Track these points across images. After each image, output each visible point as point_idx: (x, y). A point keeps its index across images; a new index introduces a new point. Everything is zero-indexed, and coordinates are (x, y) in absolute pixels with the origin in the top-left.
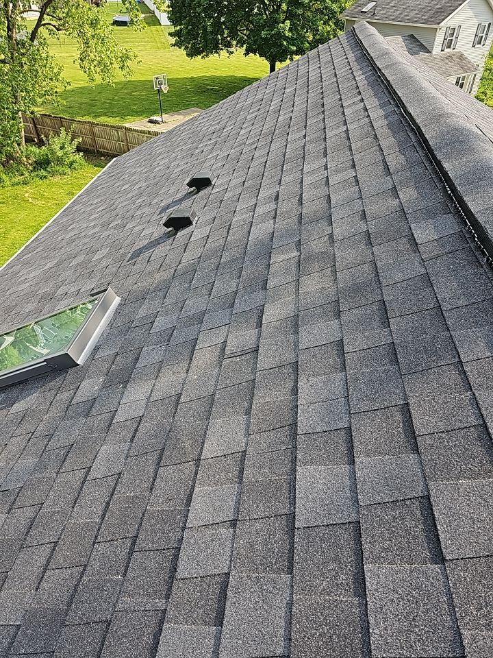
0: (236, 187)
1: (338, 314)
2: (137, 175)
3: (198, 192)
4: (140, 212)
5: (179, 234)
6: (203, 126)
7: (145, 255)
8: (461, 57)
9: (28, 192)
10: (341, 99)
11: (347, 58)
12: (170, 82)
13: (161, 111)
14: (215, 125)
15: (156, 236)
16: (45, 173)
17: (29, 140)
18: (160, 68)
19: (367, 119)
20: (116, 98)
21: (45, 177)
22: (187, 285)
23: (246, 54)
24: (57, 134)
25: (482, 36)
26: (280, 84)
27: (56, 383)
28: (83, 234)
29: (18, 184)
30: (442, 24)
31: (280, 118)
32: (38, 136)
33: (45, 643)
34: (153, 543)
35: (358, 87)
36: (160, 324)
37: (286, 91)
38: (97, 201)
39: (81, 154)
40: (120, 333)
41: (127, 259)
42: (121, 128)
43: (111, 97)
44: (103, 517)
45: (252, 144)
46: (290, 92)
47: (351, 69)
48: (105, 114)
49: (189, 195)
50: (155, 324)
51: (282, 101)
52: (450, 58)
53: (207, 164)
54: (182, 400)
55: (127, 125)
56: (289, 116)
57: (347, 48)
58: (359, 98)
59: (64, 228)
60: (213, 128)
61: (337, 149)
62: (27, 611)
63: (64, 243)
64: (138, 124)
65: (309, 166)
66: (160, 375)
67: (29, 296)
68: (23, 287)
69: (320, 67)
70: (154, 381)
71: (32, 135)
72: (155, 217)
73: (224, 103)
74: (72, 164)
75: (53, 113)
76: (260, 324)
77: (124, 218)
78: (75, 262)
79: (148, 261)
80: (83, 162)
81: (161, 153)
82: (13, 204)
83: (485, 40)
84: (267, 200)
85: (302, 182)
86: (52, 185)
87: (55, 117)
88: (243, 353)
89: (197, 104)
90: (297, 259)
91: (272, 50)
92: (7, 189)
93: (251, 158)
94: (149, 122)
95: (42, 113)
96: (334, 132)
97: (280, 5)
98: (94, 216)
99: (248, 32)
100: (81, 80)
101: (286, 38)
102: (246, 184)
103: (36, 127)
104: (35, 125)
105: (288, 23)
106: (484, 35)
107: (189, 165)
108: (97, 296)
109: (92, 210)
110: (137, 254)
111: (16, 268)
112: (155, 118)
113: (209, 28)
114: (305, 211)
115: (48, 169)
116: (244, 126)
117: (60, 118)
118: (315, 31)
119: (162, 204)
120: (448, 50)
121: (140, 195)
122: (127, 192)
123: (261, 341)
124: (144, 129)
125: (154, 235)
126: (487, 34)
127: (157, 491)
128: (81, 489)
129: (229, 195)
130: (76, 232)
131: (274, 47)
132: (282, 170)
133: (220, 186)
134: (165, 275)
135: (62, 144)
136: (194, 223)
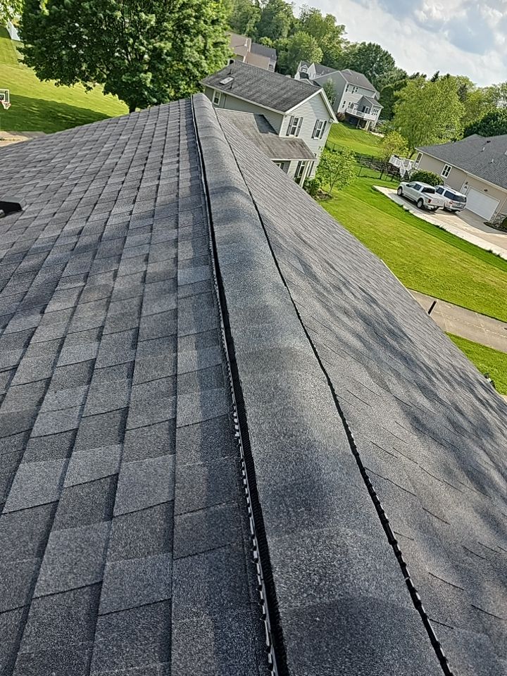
0: (46, 216)
1: (99, 338)
3: (5, 216)
6: (32, 153)
8: (302, 144)
10: (162, 157)
11: (179, 122)
12: (14, 99)
14: (45, 153)
18: (4, 82)
19: (176, 179)
23: (106, 92)
25: (319, 131)
26: (117, 130)
30: (288, 112)
31: (108, 162)
35: (179, 150)
37: (122, 137)
45: (74, 179)
46: (125, 139)
47: (179, 132)
51: (114, 146)
52: (293, 142)
53: (23, 190)
56: (115, 160)
57: (183, 113)
58: (177, 159)
60: (42, 156)
61: (145, 199)
65: (117, 209)
69: (156, 124)
73: (60, 134)
76: (27, 344)
83: (322, 134)
85: (106, 222)
91: (132, 96)
93: (69, 192)
96: (148, 184)
97: (143, 56)
99: (108, 72)
101: (147, 89)
102: (56, 215)
105: (150, 75)
106: (321, 130)
107: (4, 187)
113: (64, 57)
116: (72, 161)
118: (177, 89)
120: (292, 136)
123: (23, 359)
126: (323, 130)
129: (36, 222)
131: (135, 93)
132: (93, 209)
133: (30, 213)
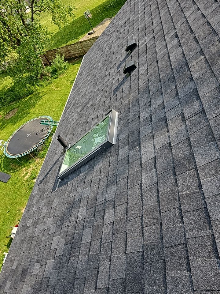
0: (150, 41)
2: (98, 59)
3: (131, 52)
4: (108, 73)
5: (132, 74)
6: (119, 22)
7: (120, 90)
9: (53, 86)
12: (91, 12)
13: (92, 27)
14: (124, 19)
15: (121, 80)
16: (56, 76)
17: (46, 65)
18: (84, 8)
20: (71, 31)
21: (57, 77)
22: (148, 95)
24: (55, 57)
27: (108, 154)
28: (87, 93)
29: (48, 84)
32: (48, 61)
33: (158, 256)
34: (190, 208)
36: (142, 116)
38: (85, 77)
39: (67, 61)
40: (125, 126)
41: (112, 95)
42: (78, 43)
43: (69, 31)
44: (159, 202)
45: (149, 18)
48: (70, 40)
49: (128, 55)
50: (140, 117)
53: (130, 38)
54: (172, 145)
55: (80, 40)
59: (78, 93)
60: (124, 21)
62: (143, 245)
63: (80, 99)
64: (84, 38)
65: (188, 13)
66: (154, 137)
67: (78, 125)
68: (73, 122)
70: (153, 141)
71: (46, 62)
72: (116, 72)
74: (65, 68)
75: (50, 49)
76: (199, 98)
77: (101, 79)
78: (89, 105)
79: (123, 92)
80: (69, 65)
81: (104, 44)
82: (50, 93)
84: (172, 40)
85: (188, 22)
86: (61, 79)
87: (52, 50)
88: (195, 114)
89: (106, 17)
90: (204, 59)
92: (45, 88)
93: (151, 24)
94: (88, 35)
95: (46, 51)
98: (87, 84)
100: (55, 30)
102: (155, 37)
103: (46, 58)
104: (45, 57)
107: (120, 42)
108: (108, 114)
109: (85, 81)
110: (116, 91)
111: (66, 116)
112: (90, 32)
114: (196, 35)
115: (57, 74)
116: (140, 12)
117: (54, 50)
119: (116, 65)
121: (104, 66)
122: (97, 67)
123: (204, 105)
124: (87, 39)
125: (120, 80)
127: (180, 186)
128: (142, 193)
129: (149, 46)
130: (83, 93)
132: (173, 22)
133: (142, 44)
134: (134, 95)
135: (58, 60)
136: (137, 66)
